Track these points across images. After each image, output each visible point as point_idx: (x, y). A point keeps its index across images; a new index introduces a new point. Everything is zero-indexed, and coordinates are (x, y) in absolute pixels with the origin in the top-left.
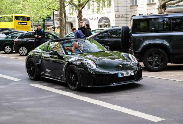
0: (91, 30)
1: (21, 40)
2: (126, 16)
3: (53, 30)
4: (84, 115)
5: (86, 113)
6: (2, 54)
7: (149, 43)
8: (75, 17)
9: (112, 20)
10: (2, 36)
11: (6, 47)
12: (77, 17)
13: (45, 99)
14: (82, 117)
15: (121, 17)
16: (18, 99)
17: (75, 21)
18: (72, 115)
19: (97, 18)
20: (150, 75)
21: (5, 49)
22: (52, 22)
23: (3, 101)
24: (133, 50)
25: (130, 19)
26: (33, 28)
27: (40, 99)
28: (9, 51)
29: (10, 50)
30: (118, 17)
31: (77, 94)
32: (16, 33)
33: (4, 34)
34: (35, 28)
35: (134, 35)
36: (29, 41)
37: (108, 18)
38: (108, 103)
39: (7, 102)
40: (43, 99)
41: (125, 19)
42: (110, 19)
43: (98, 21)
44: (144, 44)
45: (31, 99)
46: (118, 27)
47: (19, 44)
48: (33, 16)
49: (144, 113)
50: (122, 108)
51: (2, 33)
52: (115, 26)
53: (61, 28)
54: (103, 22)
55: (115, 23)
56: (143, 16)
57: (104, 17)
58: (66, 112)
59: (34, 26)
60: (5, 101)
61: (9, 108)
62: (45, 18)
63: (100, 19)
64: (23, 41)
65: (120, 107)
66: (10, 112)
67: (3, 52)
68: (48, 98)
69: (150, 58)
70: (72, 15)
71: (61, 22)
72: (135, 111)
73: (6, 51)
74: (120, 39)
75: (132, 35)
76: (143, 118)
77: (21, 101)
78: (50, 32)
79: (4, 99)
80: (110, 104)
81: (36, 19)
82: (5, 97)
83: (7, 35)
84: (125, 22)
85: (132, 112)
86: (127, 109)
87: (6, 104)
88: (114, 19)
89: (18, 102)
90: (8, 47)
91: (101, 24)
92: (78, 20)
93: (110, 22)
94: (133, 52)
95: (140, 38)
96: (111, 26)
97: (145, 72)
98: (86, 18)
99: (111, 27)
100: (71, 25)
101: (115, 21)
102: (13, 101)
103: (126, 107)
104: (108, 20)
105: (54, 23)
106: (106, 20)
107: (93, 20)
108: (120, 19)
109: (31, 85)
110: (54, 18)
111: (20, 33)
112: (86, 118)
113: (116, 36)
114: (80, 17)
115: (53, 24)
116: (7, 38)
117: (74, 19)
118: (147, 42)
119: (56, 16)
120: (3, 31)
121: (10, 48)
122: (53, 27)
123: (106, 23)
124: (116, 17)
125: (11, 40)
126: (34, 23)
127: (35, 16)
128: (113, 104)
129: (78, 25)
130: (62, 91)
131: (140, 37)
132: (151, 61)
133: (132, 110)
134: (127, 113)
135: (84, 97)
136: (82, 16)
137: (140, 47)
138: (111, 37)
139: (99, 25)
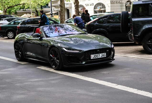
0: (90, 16)
1: (23, 26)
2: (120, 2)
3: (51, 16)
4: (92, 94)
5: (94, 92)
6: (5, 40)
7: (148, 27)
8: (71, 4)
9: (108, 6)
10: (4, 22)
11: (9, 33)
12: (74, 3)
13: (53, 80)
14: (91, 95)
15: (116, 3)
16: (29, 80)
17: (71, 8)
18: (81, 94)
19: (92, 4)
20: (150, 58)
21: (8, 35)
22: (50, 9)
23: (15, 82)
24: (132, 34)
25: (124, 5)
26: (32, 14)
27: (49, 80)
28: (12, 37)
29: (13, 35)
30: (113, 3)
31: (83, 75)
32: (17, 20)
33: (6, 21)
34: (33, 14)
35: (134, 20)
36: (31, 27)
37: (104, 4)
38: (113, 84)
39: (19, 83)
40: (51, 80)
41: (119, 5)
42: (105, 5)
43: (93, 7)
44: (144, 28)
45: (40, 80)
46: (114, 12)
47: (22, 30)
48: (31, 3)
49: (148, 93)
50: (127, 87)
51: (4, 20)
52: (110, 11)
53: (62, 14)
54: (99, 8)
55: (110, 8)
56: (142, 2)
57: (99, 3)
58: (75, 92)
59: (32, 12)
60: (17, 82)
61: (22, 88)
62: (43, 5)
63: (96, 5)
64: (25, 27)
65: (124, 87)
66: (23, 92)
67: (6, 37)
68: (56, 79)
69: (149, 41)
70: (69, 1)
71: (61, 8)
72: (140, 91)
73: (9, 37)
74: (120, 24)
75: (132, 20)
76: (148, 96)
77: (31, 81)
78: (51, 18)
79: (16, 80)
80: (115, 84)
81: (35, 6)
82: (16, 79)
83: (9, 21)
84: (120, 7)
85: (137, 91)
86: (132, 89)
87: (18, 84)
88: (110, 5)
89: (29, 83)
90: (10, 33)
91: (96, 10)
92: (75, 6)
93: (105, 8)
94: (133, 36)
95: (138, 23)
96: (107, 11)
97: (144, 55)
98: (82, 5)
99: (107, 13)
100: (68, 11)
101: (110, 7)
102: (24, 82)
103: (130, 87)
104: (104, 6)
105: (51, 9)
106: (101, 6)
107: (89, 6)
108: (115, 4)
109: (38, 67)
110: (52, 5)
111: (21, 19)
112: (94, 96)
113: (114, 21)
114: (76, 3)
115: (51, 11)
116: (10, 24)
117: (70, 5)
118: (146, 26)
119: (53, 2)
120: (5, 18)
121: (13, 34)
122: (51, 13)
123: (101, 8)
124: (111, 3)
125: (13, 26)
126: (32, 9)
127: (34, 3)
128: (118, 84)
129: (74, 11)
130: (68, 73)
131: (138, 21)
132: (150, 44)
133: (137, 90)
134: (132, 92)
135: (90, 78)
136: (79, 3)
137: (140, 31)
138: (109, 22)
139: (94, 11)
